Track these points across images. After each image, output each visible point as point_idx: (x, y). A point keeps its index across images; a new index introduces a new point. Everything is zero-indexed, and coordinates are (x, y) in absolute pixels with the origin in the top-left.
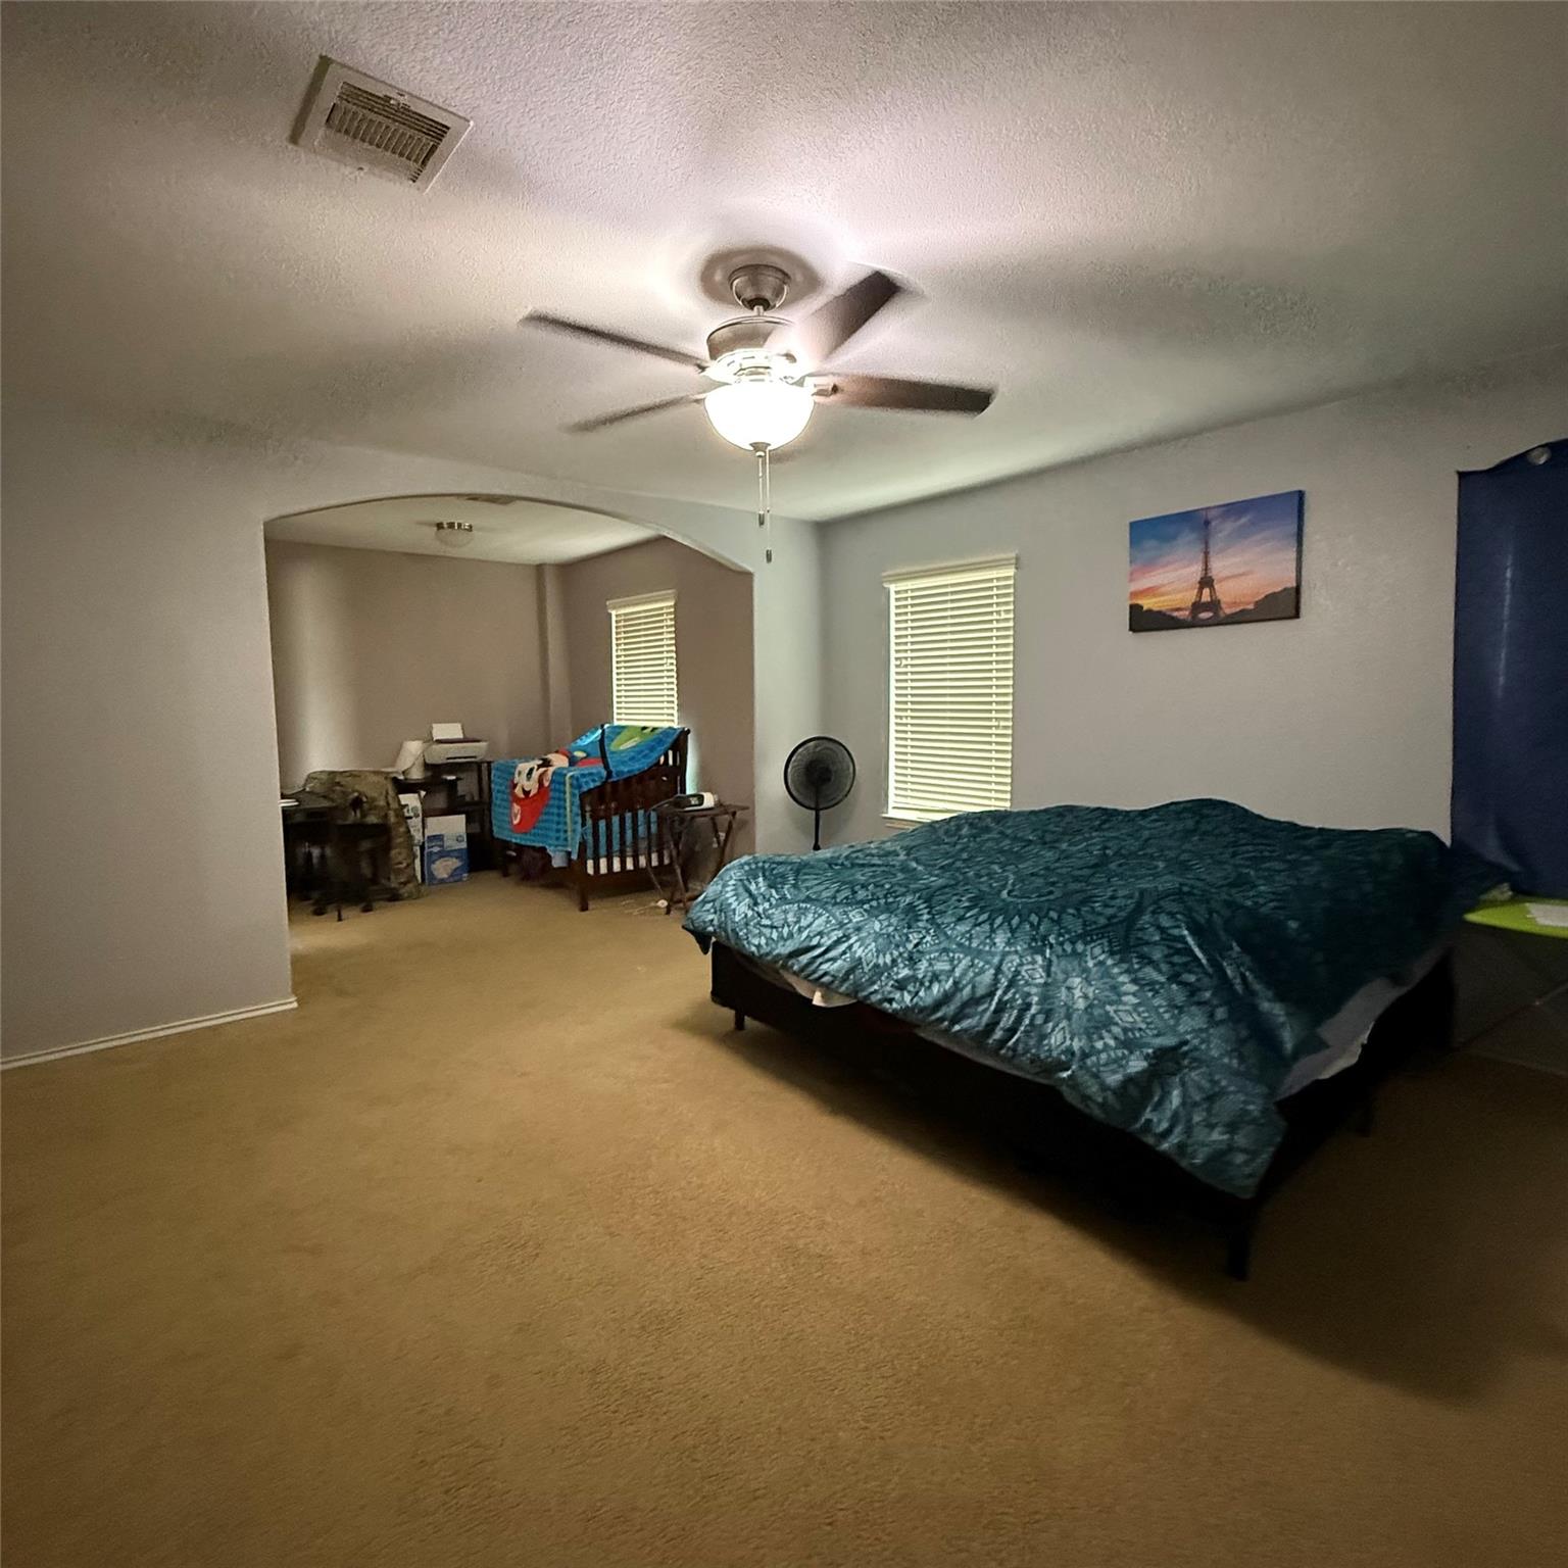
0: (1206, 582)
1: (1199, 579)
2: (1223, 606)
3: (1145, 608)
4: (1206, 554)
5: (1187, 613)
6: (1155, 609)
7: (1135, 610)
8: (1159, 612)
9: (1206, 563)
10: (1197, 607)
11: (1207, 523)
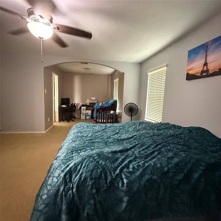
0: (206, 64)
1: (204, 64)
2: (209, 71)
3: (190, 74)
4: (206, 56)
5: (200, 74)
6: (192, 74)
7: (188, 74)
8: (193, 74)
9: (206, 58)
10: (203, 72)
11: (207, 46)
